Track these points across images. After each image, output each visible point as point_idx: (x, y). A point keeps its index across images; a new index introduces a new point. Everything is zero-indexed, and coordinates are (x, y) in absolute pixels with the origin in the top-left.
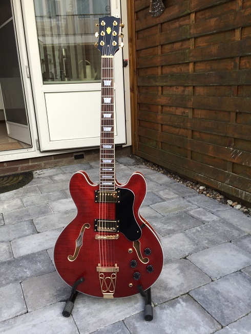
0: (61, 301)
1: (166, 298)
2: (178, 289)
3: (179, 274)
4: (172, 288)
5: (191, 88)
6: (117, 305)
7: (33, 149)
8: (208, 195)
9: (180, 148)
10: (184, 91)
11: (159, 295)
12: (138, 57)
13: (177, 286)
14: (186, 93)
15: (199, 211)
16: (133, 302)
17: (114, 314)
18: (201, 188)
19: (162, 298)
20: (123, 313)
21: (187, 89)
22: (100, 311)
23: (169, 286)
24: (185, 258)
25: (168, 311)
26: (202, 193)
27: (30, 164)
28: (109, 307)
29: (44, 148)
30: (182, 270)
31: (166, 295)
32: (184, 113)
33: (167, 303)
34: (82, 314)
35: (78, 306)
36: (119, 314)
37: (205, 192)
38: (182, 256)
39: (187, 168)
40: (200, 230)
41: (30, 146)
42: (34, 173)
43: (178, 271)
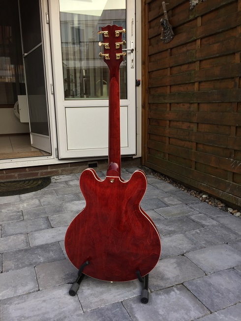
0: (68, 283)
1: (162, 287)
2: (174, 280)
3: (176, 268)
4: (168, 279)
5: (196, 105)
6: (117, 289)
7: (52, 157)
8: (210, 203)
9: (185, 159)
10: (190, 107)
11: (155, 283)
12: (150, 78)
13: (174, 278)
14: (192, 109)
15: (200, 216)
16: (131, 288)
17: (115, 296)
18: (204, 196)
19: (158, 286)
20: (122, 296)
21: (192, 106)
22: (102, 293)
23: (166, 277)
24: (183, 255)
25: (163, 297)
26: (205, 201)
27: (49, 170)
28: (110, 290)
29: (62, 156)
30: (179, 264)
31: (162, 284)
32: (189, 127)
33: (163, 291)
34: (86, 294)
35: (83, 288)
36: (118, 297)
37: (207, 200)
38: (179, 253)
39: (191, 177)
40: (199, 232)
41: (50, 154)
42: (52, 178)
43: (175, 265)
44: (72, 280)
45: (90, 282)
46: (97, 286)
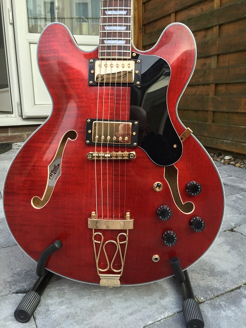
0: (17, 293)
1: (217, 289)
5: (216, 29)
8: (238, 165)
14: (209, 38)
15: (232, 179)
18: (227, 158)
21: (210, 32)
23: (218, 269)
24: (232, 230)
26: (229, 164)
30: (233, 246)
32: (205, 64)
37: (232, 163)
38: (226, 227)
39: (206, 135)
40: (241, 197)
42: (13, 145)
43: (228, 248)
44: (25, 285)
45: (66, 288)
46: (81, 296)
